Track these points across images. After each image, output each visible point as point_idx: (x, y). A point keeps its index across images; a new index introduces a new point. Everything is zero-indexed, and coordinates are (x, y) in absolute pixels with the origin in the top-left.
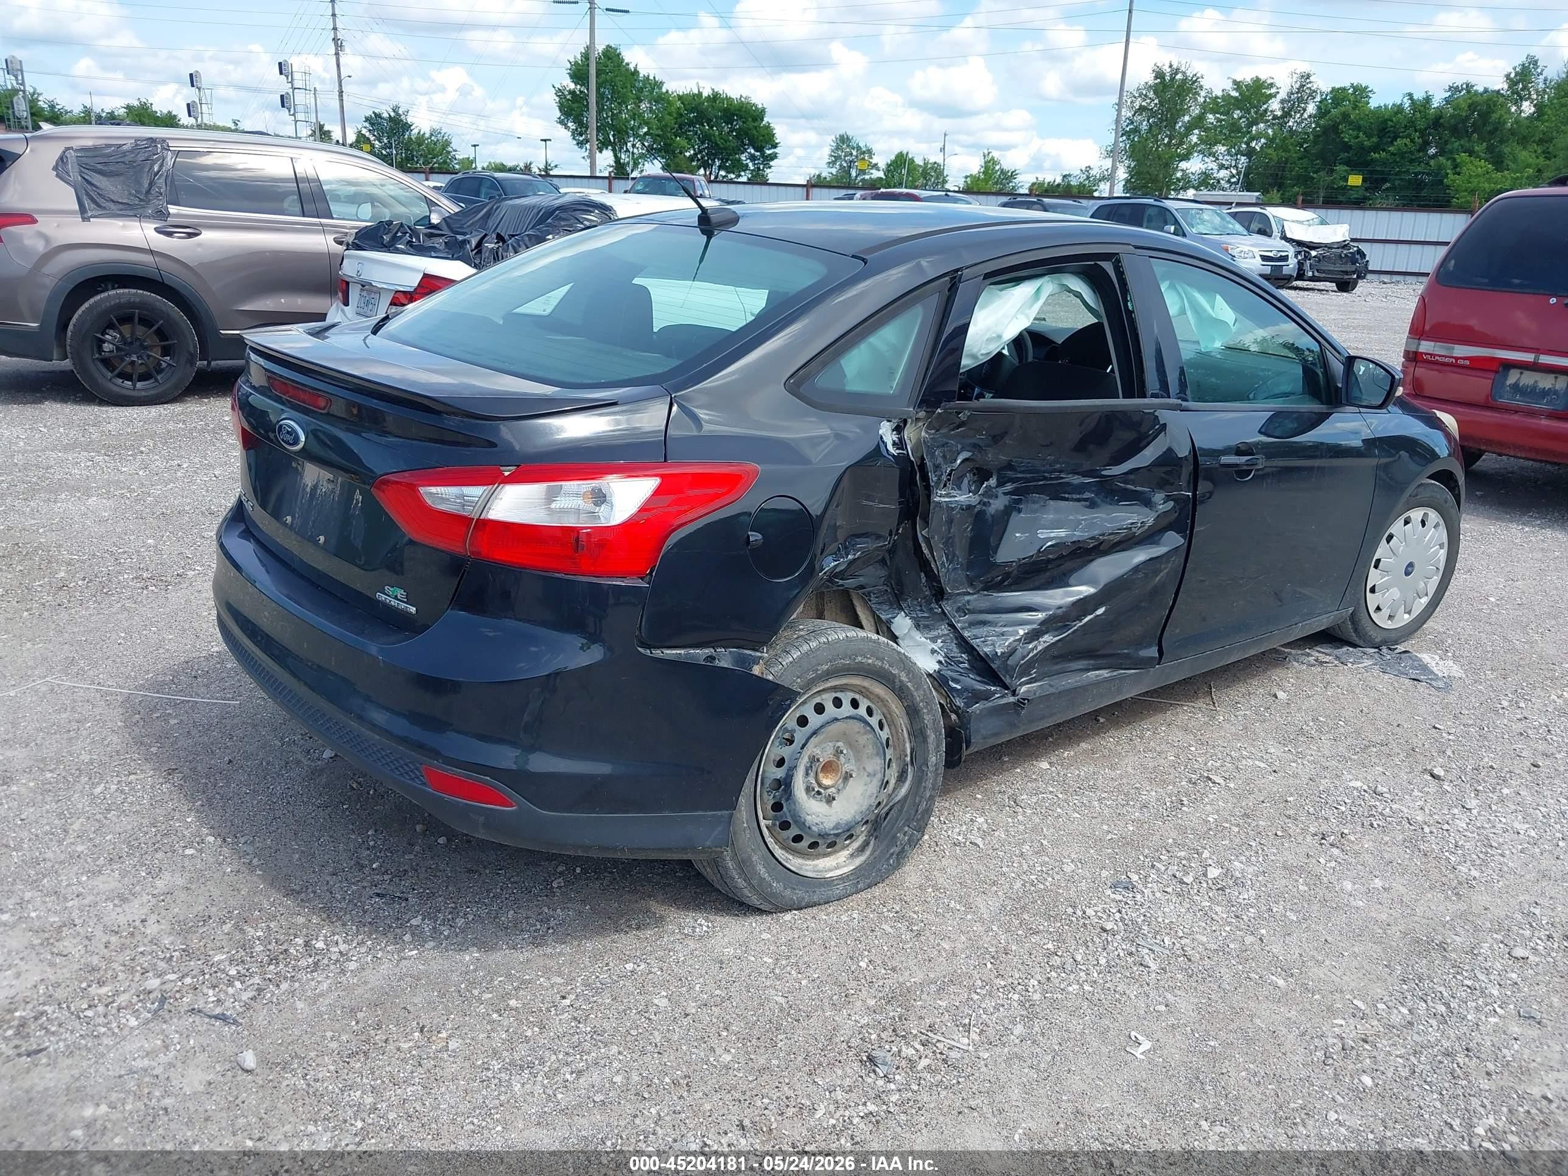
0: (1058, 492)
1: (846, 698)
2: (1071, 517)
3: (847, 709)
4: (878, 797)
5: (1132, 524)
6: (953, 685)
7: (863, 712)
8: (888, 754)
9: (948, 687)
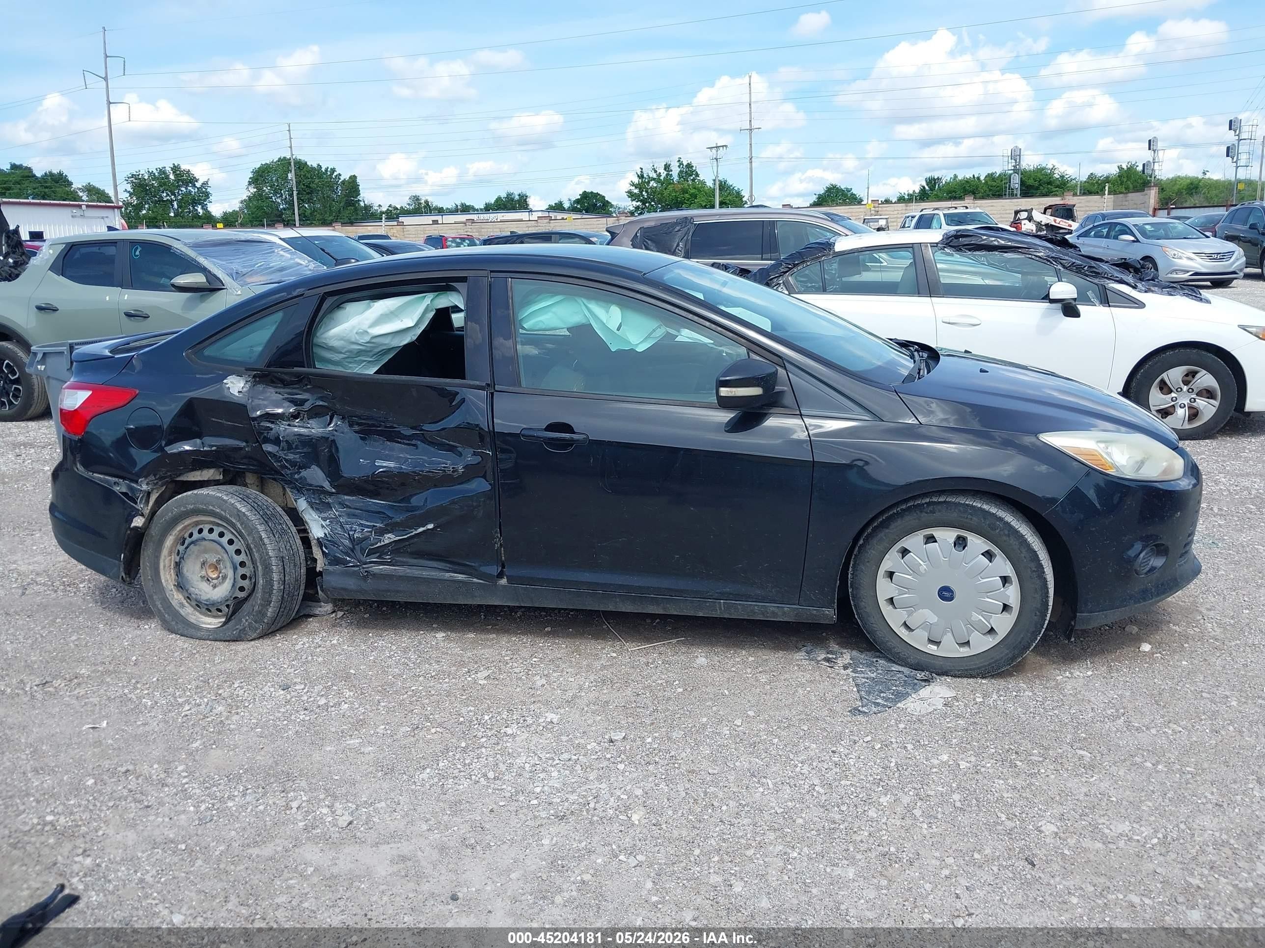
0: (392, 436)
1: (218, 530)
2: (401, 455)
3: (214, 536)
4: (233, 593)
5: (445, 467)
6: (324, 549)
7: (224, 540)
8: (241, 571)
9: (322, 550)
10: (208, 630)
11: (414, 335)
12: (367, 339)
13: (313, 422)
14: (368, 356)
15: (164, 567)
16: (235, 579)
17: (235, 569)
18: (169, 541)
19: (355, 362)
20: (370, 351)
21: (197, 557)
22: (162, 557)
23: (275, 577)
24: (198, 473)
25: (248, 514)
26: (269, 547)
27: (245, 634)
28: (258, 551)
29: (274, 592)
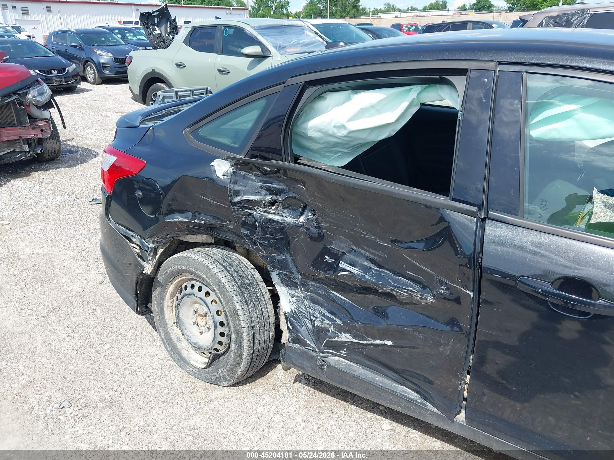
1: (205, 289)
3: (202, 294)
4: (214, 345)
5: (411, 291)
6: (289, 325)
7: (208, 300)
8: (221, 329)
9: (288, 325)
10: (195, 367)
11: (393, 130)
12: (344, 132)
13: (286, 212)
14: (344, 148)
15: (168, 307)
16: (215, 335)
17: (216, 327)
18: (171, 288)
19: (331, 152)
20: (347, 144)
21: (191, 306)
22: (166, 300)
23: (245, 345)
24: (194, 236)
25: (227, 285)
26: (242, 318)
27: (220, 382)
28: (232, 320)
29: (244, 357)
